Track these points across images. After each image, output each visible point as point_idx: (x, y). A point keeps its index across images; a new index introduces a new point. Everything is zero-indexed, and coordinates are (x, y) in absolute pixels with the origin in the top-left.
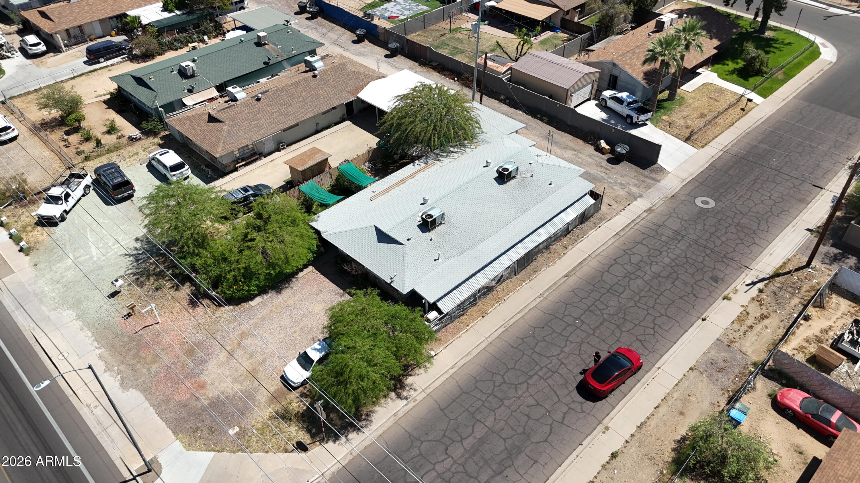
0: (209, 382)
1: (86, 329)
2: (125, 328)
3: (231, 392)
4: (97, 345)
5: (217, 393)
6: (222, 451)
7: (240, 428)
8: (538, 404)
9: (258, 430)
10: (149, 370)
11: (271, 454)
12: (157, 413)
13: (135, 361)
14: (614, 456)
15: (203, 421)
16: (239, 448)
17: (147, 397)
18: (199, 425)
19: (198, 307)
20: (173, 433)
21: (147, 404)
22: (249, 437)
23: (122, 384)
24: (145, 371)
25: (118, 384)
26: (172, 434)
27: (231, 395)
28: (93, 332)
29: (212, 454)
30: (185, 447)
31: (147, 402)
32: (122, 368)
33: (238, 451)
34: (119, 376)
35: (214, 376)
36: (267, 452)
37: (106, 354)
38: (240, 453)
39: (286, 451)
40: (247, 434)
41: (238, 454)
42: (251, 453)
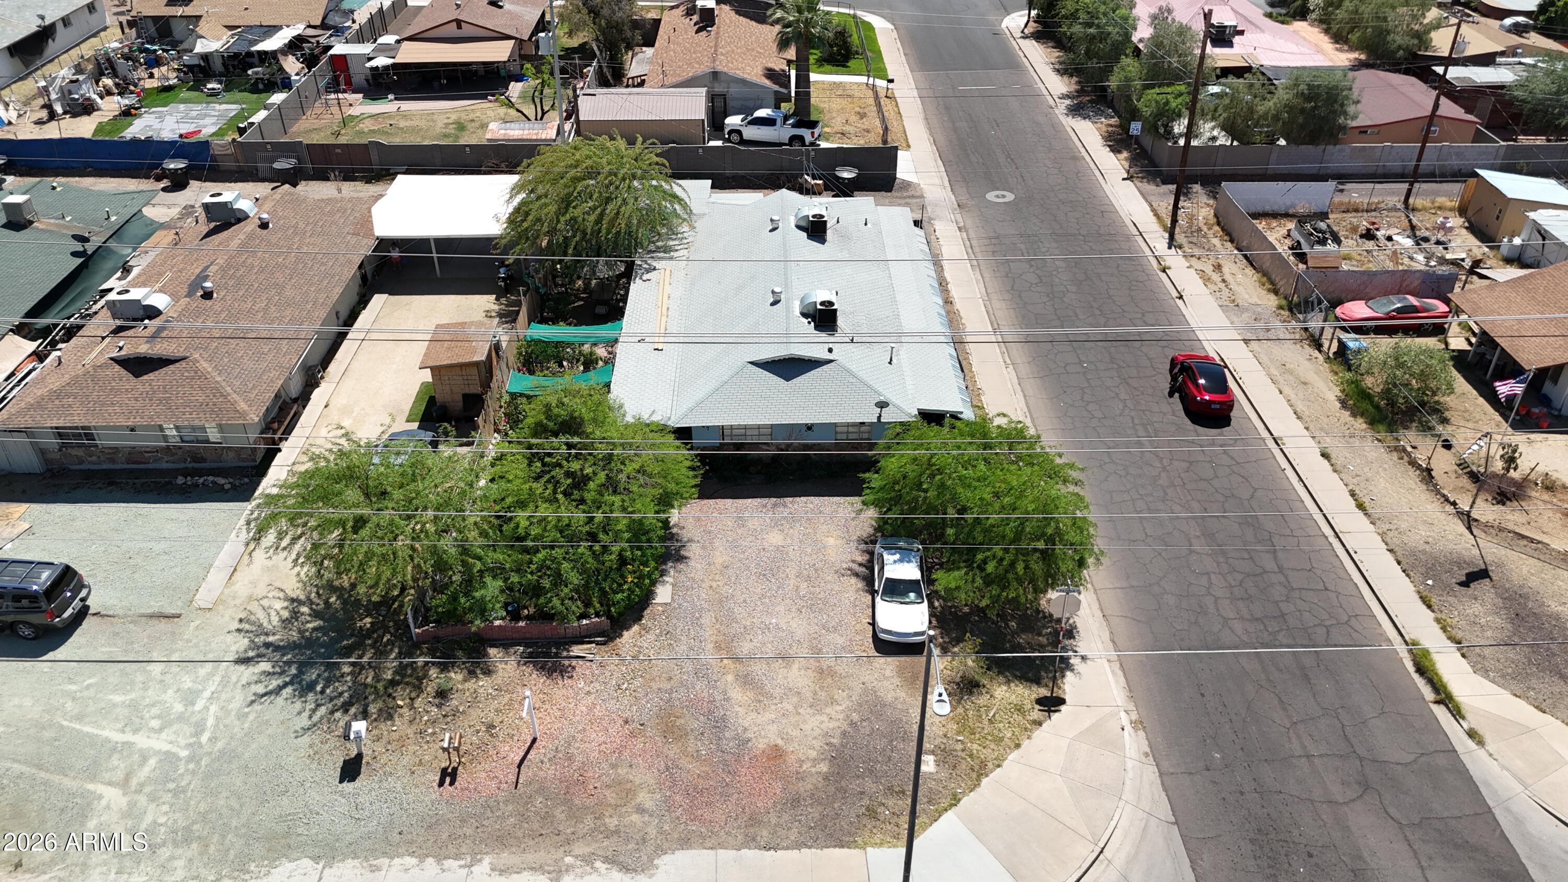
5: (817, 744)
6: (955, 800)
8: (1191, 463)
9: (959, 733)
11: (1026, 743)
14: (1325, 455)
15: (862, 793)
17: (708, 845)
22: (963, 750)
23: (626, 869)
24: (635, 818)
25: (617, 875)
29: (949, 816)
31: (721, 852)
32: (580, 849)
33: (979, 779)
34: (598, 864)
36: (1018, 746)
37: (506, 858)
39: (1040, 724)
40: (955, 750)
41: (982, 784)
42: (999, 766)
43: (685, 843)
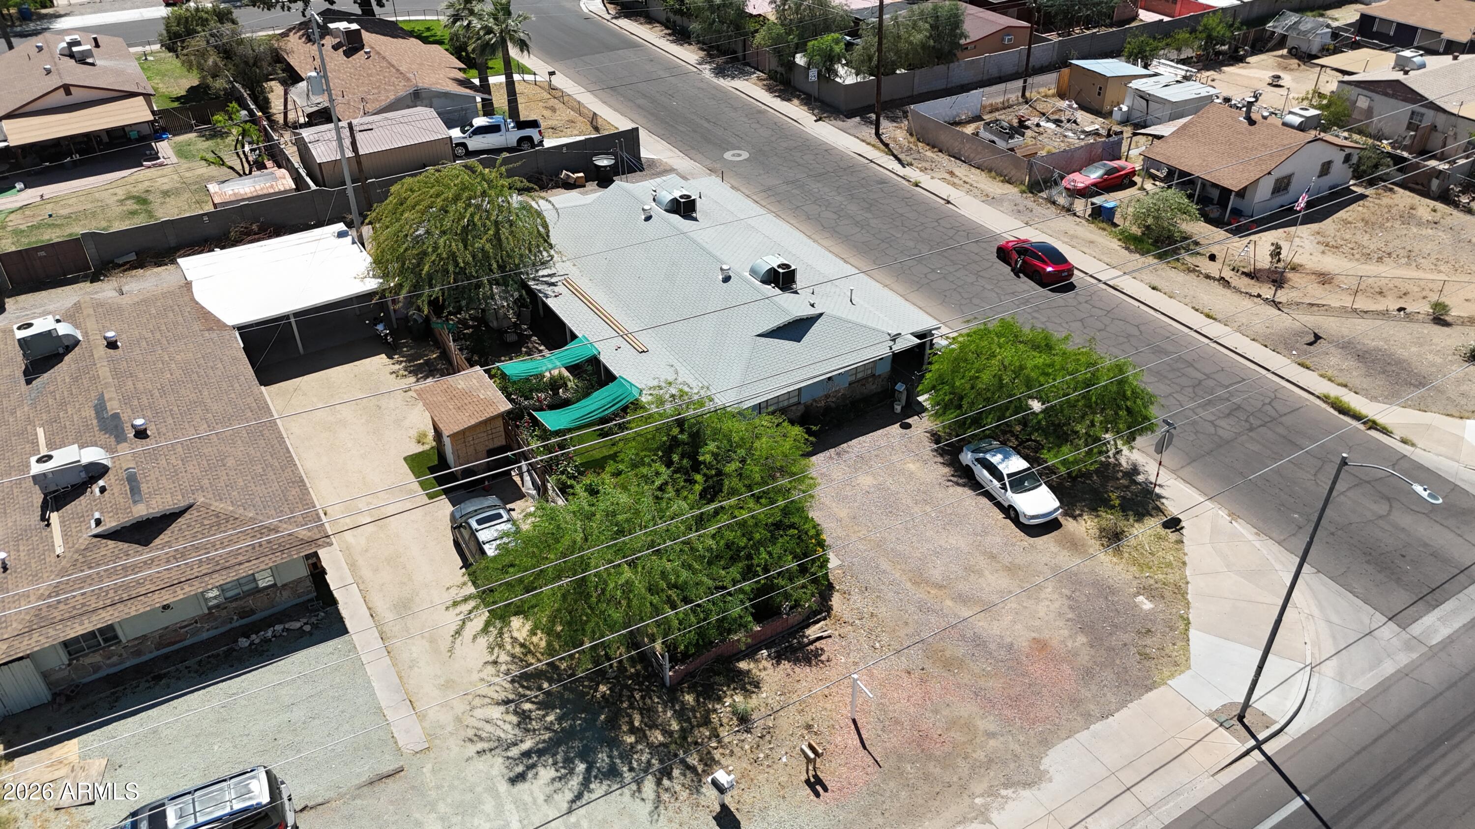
3: (1058, 603)
5: (1060, 624)
6: (1185, 619)
7: (1139, 594)
9: (1141, 571)
10: (992, 735)
11: (1187, 559)
13: (961, 763)
14: (1154, 289)
16: (1179, 596)
17: (1064, 736)
18: (1133, 650)
19: (821, 649)
20: (1151, 690)
21: (1082, 736)
22: (1156, 582)
23: (1027, 785)
24: (992, 743)
25: (1026, 793)
26: (1155, 691)
27: (1067, 602)
29: (1193, 633)
30: (1182, 672)
31: (1077, 736)
33: (1185, 598)
35: (1019, 626)
38: (1189, 597)
39: (1180, 542)
41: (1190, 600)
42: (1187, 583)
43: (1046, 743)
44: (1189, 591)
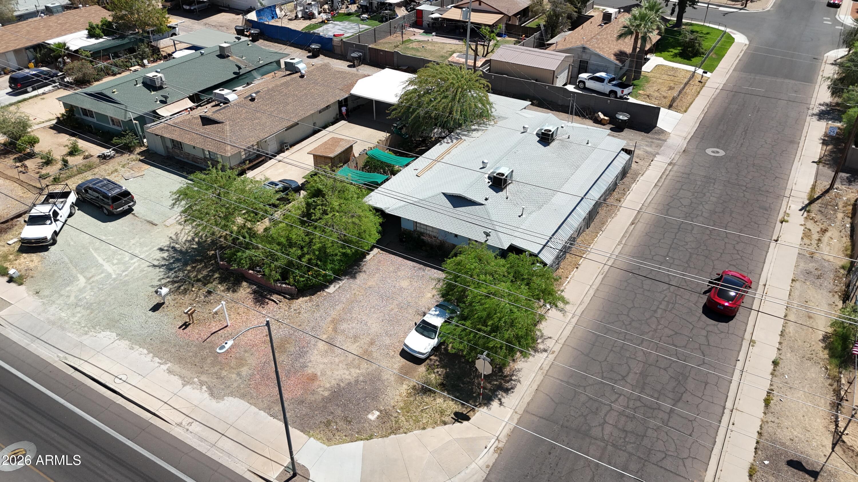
0: (319, 374)
1: (138, 347)
2: (187, 338)
3: (350, 377)
4: (160, 361)
5: (334, 382)
6: (371, 437)
7: (381, 411)
8: (676, 333)
9: (401, 408)
10: (239, 374)
11: (429, 430)
12: (271, 416)
13: (217, 368)
14: (775, 363)
15: (332, 413)
16: (390, 431)
17: (250, 402)
18: (330, 418)
19: (268, 304)
20: (302, 431)
21: (254, 409)
22: (395, 417)
23: (212, 394)
24: (234, 376)
25: (206, 395)
26: (302, 434)
27: (352, 381)
28: (148, 349)
29: (361, 443)
30: (324, 443)
31: (253, 407)
32: (204, 378)
33: (390, 434)
34: (204, 387)
35: (322, 366)
36: (424, 428)
37: (177, 368)
38: (393, 436)
39: (445, 423)
40: (392, 415)
41: (390, 437)
42: (405, 433)
44: (398, 435)
